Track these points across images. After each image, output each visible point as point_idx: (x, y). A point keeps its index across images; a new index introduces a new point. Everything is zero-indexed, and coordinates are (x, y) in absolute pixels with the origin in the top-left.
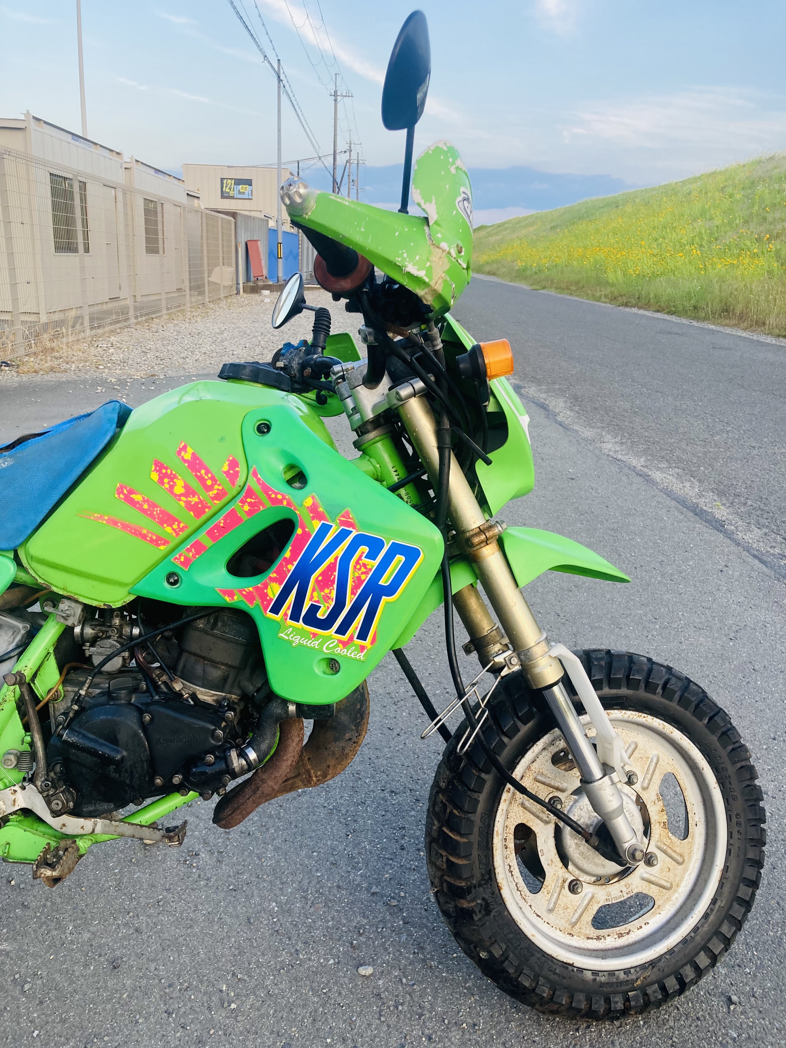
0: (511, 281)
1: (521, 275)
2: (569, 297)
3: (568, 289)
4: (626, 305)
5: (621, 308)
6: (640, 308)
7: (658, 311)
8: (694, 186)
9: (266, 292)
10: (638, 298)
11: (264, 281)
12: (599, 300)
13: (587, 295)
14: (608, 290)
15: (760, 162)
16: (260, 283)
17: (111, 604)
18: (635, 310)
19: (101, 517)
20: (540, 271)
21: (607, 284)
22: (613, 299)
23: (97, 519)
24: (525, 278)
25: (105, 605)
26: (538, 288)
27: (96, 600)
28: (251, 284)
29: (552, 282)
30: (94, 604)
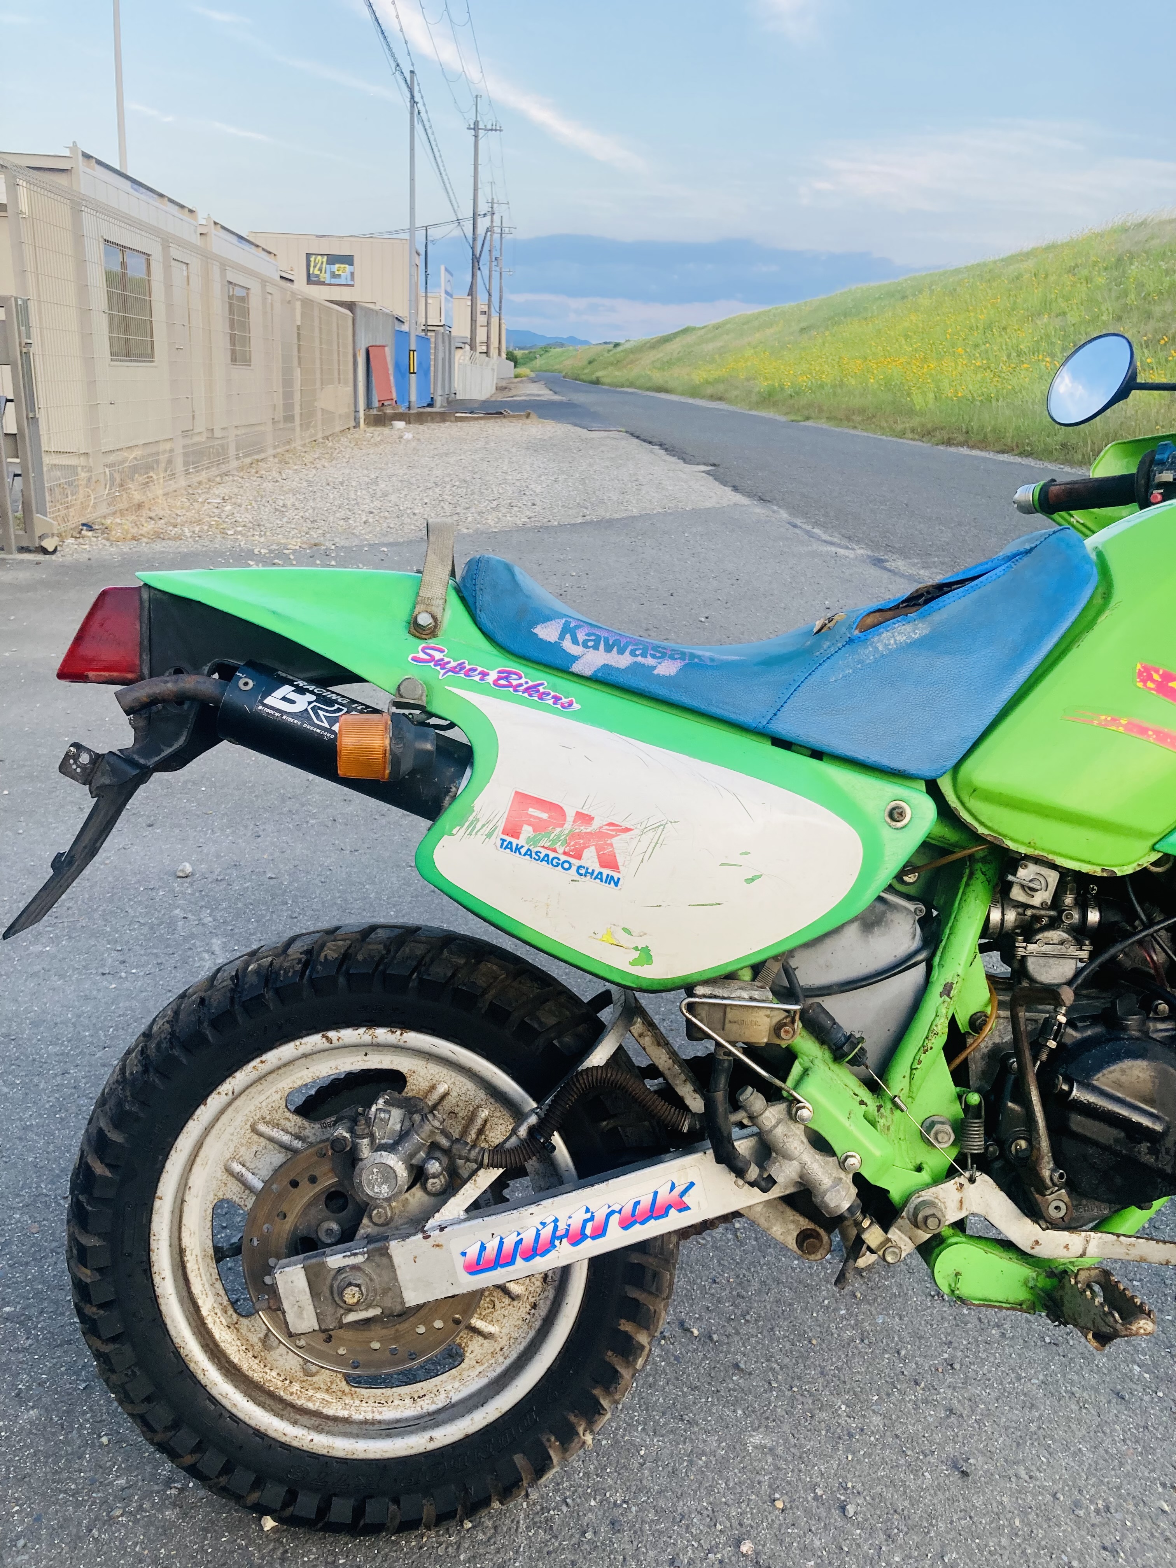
0: (750, 409)
1: (768, 399)
2: (852, 432)
3: (848, 419)
4: (949, 442)
5: (941, 448)
6: (972, 447)
7: (1003, 452)
8: (1023, 266)
9: (400, 425)
10: (967, 432)
11: (393, 408)
12: (902, 434)
13: (882, 428)
14: (916, 421)
15: (1125, 230)
16: (389, 411)
17: (1115, 870)
18: (964, 451)
19: (1114, 720)
20: (796, 393)
21: (911, 412)
22: (926, 434)
23: (1105, 725)
24: (775, 404)
25: (1103, 870)
26: (799, 418)
27: (1089, 863)
28: (374, 412)
29: (821, 410)
30: (1085, 868)
